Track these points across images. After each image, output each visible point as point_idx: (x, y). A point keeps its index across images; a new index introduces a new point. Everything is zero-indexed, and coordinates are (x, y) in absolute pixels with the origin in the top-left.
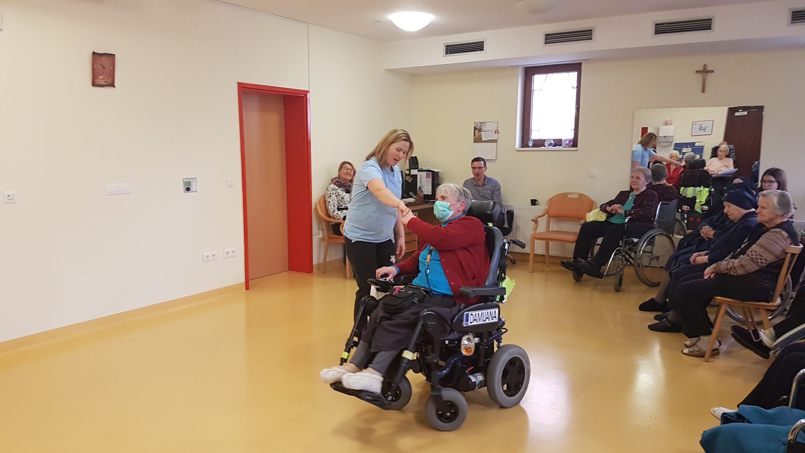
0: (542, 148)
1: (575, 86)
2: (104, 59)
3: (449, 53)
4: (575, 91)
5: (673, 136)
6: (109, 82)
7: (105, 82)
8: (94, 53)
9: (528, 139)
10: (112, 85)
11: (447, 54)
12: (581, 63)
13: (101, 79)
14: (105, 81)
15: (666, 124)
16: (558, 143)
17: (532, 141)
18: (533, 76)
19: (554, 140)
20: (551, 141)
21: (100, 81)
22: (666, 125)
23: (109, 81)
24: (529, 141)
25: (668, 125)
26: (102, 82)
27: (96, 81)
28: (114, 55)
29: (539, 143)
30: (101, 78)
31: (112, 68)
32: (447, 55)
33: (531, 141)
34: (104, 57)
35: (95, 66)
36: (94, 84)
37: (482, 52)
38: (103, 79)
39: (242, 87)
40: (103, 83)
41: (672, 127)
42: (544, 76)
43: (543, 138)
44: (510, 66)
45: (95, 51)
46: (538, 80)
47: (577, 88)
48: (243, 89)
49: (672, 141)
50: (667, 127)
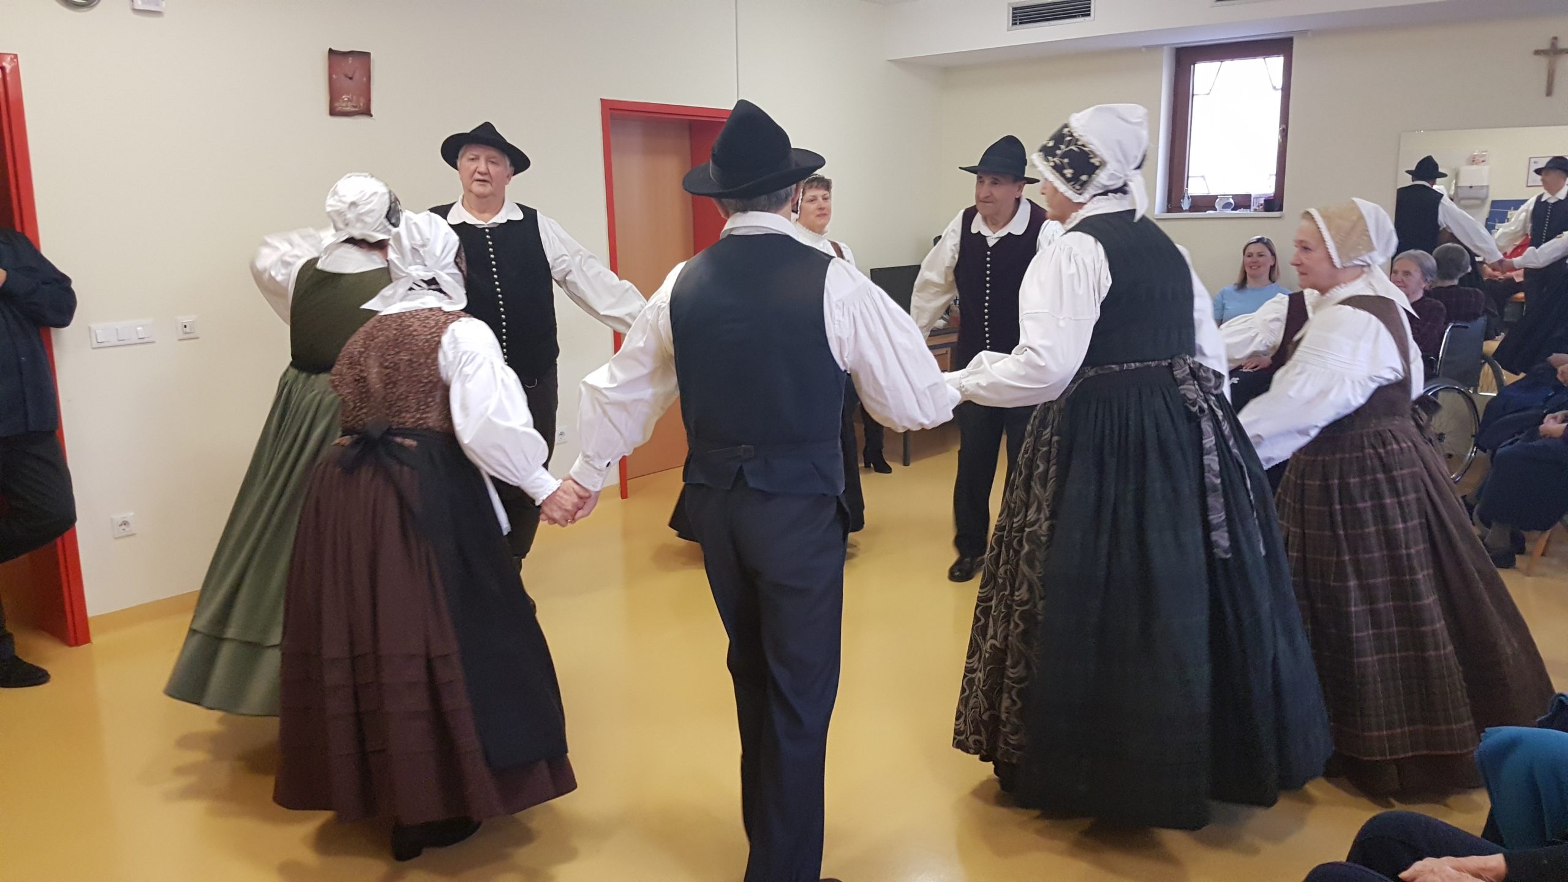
0: (1209, 214)
1: (1279, 83)
2: (350, 62)
3: (1020, 23)
4: (1278, 95)
5: (1487, 186)
6: (360, 107)
7: (354, 107)
8: (331, 51)
9: (1181, 194)
10: (367, 112)
11: (1016, 24)
12: (1291, 40)
13: (345, 101)
14: (355, 105)
15: (1473, 161)
16: (1242, 202)
17: (1189, 198)
18: (1192, 66)
19: (1234, 197)
20: (1228, 199)
21: (344, 105)
22: (1473, 165)
23: (362, 104)
24: (1183, 198)
25: (1477, 164)
26: (347, 106)
27: (337, 104)
28: (369, 54)
29: (1204, 203)
30: (346, 99)
31: (365, 79)
32: (1015, 27)
33: (1186, 198)
34: (350, 59)
35: (334, 76)
36: (333, 112)
37: (1087, 18)
38: (349, 100)
39: (610, 109)
40: (348, 109)
41: (1484, 169)
42: (1216, 64)
43: (1213, 193)
44: (1146, 47)
45: (333, 48)
46: (1203, 72)
47: (1283, 89)
48: (612, 111)
49: (1486, 197)
50: (1474, 167)
